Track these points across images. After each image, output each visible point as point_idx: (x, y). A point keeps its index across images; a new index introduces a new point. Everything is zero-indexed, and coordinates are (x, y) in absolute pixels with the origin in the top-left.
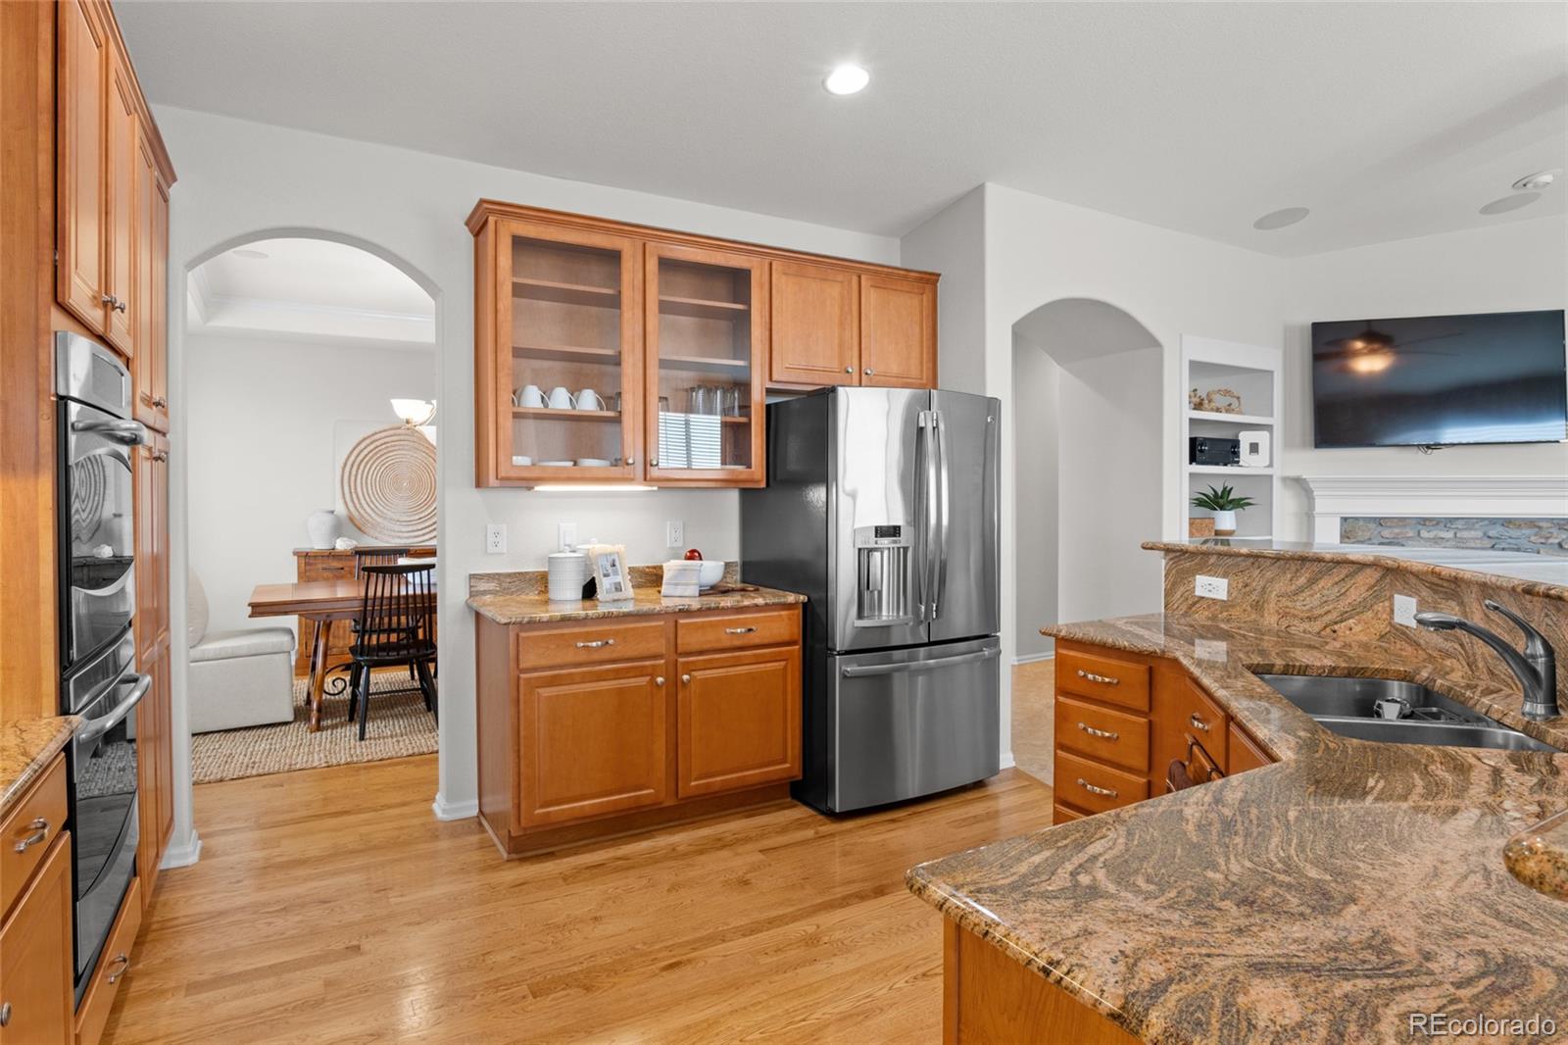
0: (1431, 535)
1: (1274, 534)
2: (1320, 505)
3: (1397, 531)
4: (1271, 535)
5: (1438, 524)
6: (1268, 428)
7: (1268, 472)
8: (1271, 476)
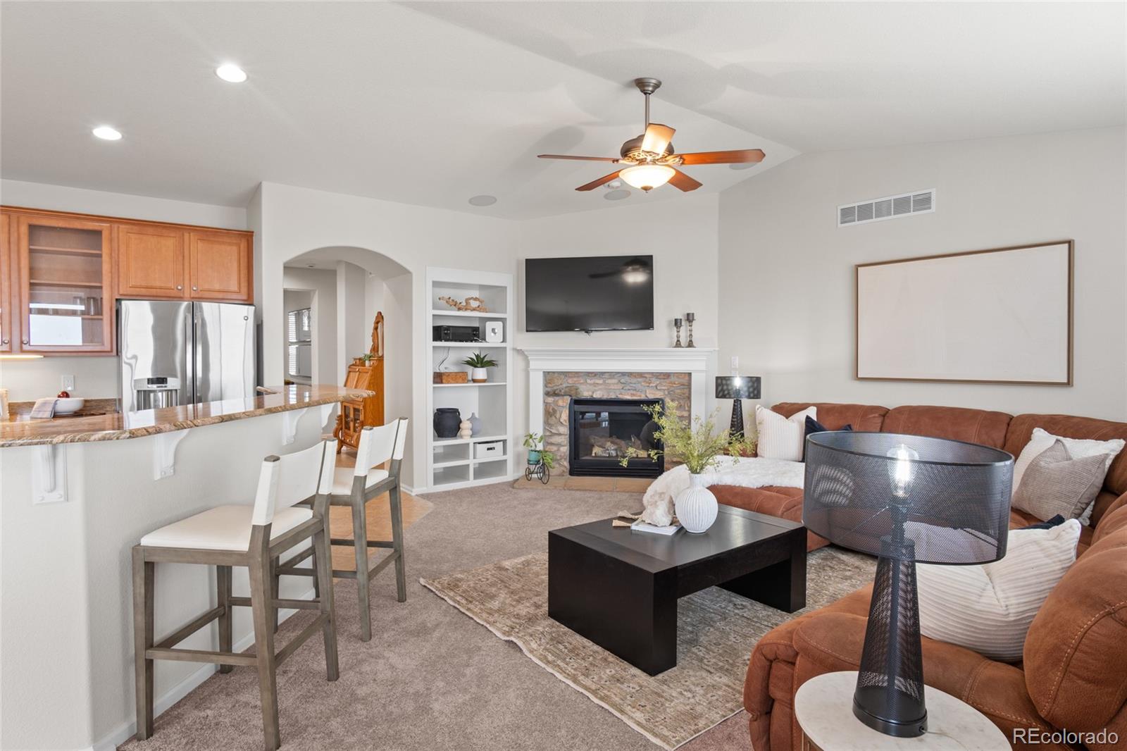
0: (592, 382)
1: (508, 380)
2: (533, 365)
3: (575, 379)
4: (506, 382)
5: (595, 375)
6: (503, 320)
7: (503, 345)
8: (505, 348)
